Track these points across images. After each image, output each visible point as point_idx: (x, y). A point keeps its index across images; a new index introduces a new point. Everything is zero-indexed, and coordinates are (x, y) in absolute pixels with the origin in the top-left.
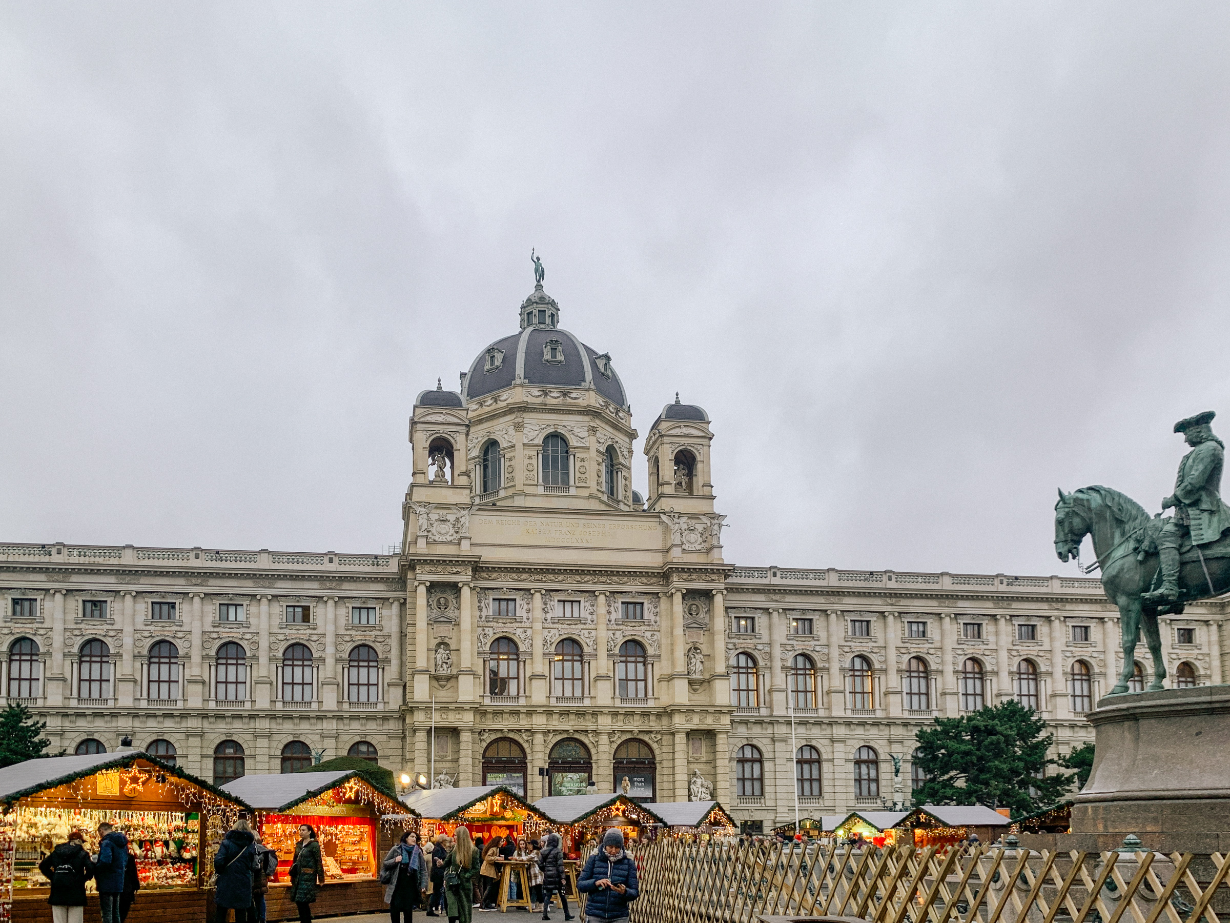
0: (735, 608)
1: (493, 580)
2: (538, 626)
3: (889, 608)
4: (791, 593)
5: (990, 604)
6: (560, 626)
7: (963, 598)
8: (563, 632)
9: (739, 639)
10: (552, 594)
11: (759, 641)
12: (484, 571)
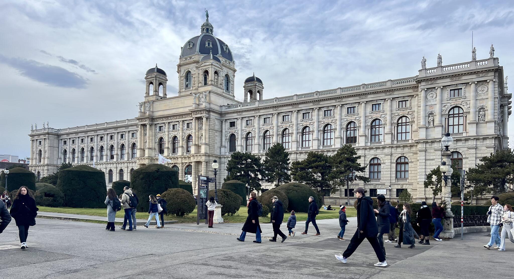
0: (229, 119)
1: (157, 121)
2: (166, 133)
3: (275, 112)
4: (244, 111)
5: (311, 104)
6: (173, 132)
7: (301, 103)
8: (173, 134)
9: (231, 129)
10: (170, 123)
11: (236, 130)
12: (155, 119)
